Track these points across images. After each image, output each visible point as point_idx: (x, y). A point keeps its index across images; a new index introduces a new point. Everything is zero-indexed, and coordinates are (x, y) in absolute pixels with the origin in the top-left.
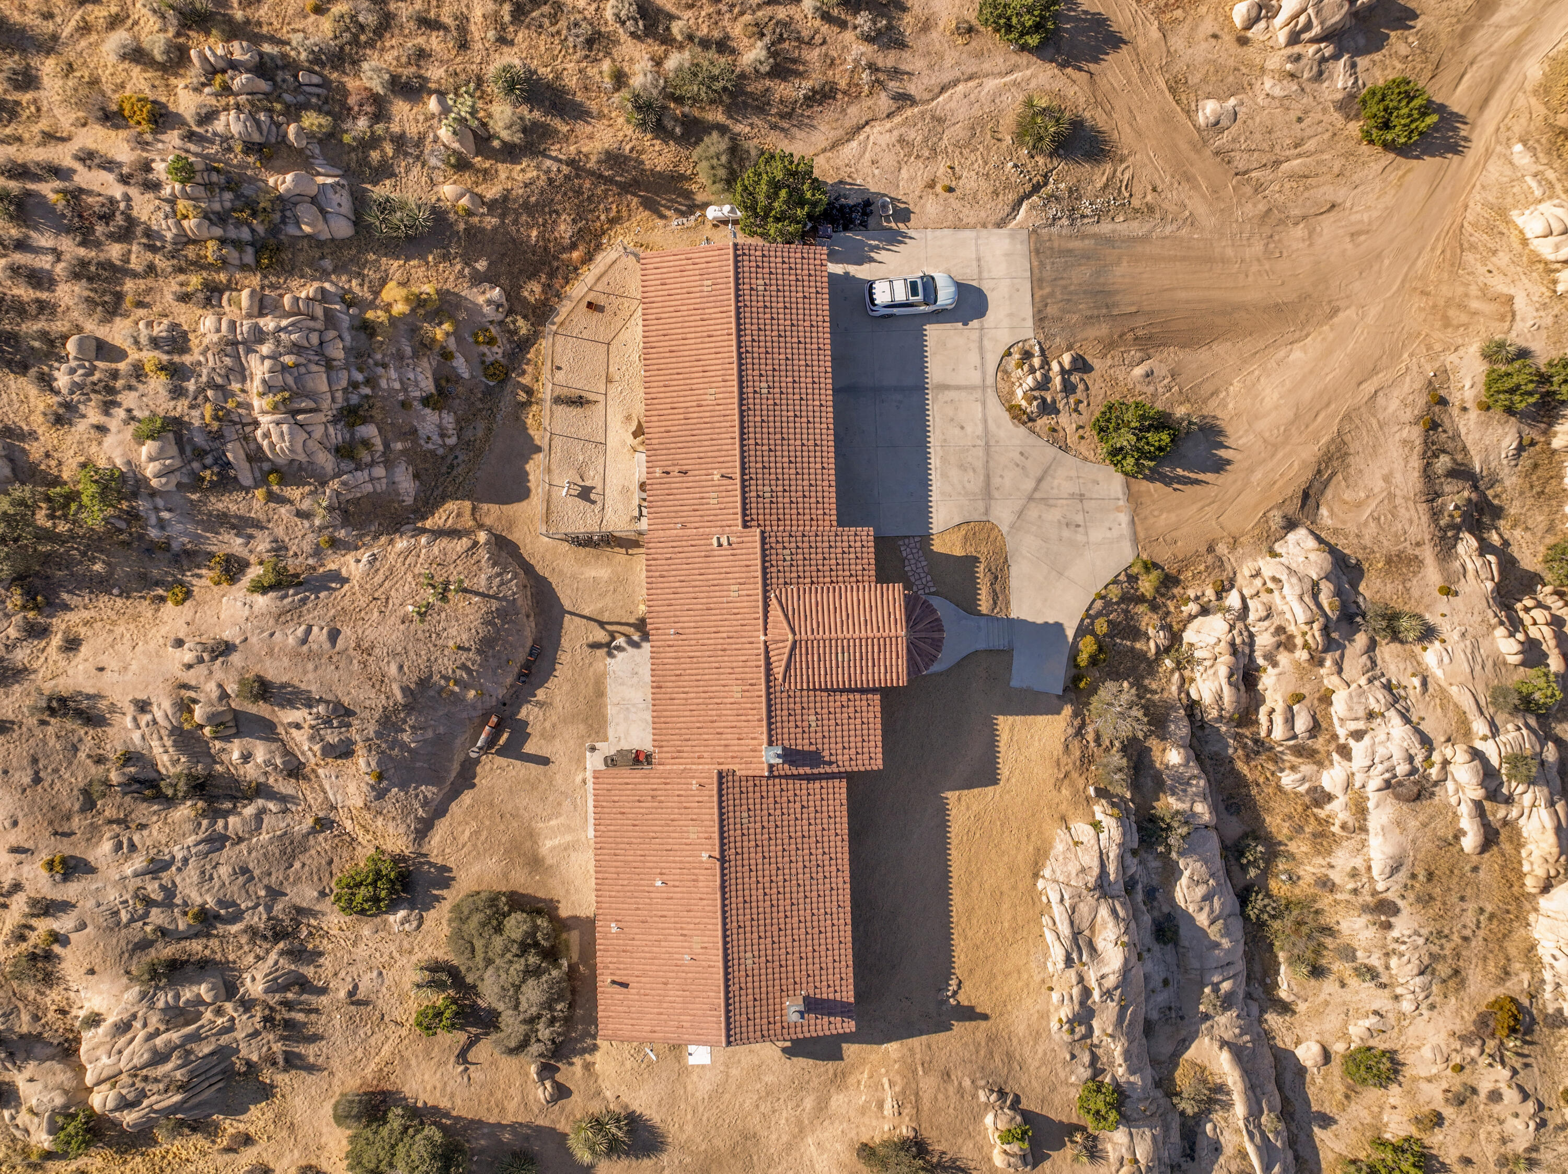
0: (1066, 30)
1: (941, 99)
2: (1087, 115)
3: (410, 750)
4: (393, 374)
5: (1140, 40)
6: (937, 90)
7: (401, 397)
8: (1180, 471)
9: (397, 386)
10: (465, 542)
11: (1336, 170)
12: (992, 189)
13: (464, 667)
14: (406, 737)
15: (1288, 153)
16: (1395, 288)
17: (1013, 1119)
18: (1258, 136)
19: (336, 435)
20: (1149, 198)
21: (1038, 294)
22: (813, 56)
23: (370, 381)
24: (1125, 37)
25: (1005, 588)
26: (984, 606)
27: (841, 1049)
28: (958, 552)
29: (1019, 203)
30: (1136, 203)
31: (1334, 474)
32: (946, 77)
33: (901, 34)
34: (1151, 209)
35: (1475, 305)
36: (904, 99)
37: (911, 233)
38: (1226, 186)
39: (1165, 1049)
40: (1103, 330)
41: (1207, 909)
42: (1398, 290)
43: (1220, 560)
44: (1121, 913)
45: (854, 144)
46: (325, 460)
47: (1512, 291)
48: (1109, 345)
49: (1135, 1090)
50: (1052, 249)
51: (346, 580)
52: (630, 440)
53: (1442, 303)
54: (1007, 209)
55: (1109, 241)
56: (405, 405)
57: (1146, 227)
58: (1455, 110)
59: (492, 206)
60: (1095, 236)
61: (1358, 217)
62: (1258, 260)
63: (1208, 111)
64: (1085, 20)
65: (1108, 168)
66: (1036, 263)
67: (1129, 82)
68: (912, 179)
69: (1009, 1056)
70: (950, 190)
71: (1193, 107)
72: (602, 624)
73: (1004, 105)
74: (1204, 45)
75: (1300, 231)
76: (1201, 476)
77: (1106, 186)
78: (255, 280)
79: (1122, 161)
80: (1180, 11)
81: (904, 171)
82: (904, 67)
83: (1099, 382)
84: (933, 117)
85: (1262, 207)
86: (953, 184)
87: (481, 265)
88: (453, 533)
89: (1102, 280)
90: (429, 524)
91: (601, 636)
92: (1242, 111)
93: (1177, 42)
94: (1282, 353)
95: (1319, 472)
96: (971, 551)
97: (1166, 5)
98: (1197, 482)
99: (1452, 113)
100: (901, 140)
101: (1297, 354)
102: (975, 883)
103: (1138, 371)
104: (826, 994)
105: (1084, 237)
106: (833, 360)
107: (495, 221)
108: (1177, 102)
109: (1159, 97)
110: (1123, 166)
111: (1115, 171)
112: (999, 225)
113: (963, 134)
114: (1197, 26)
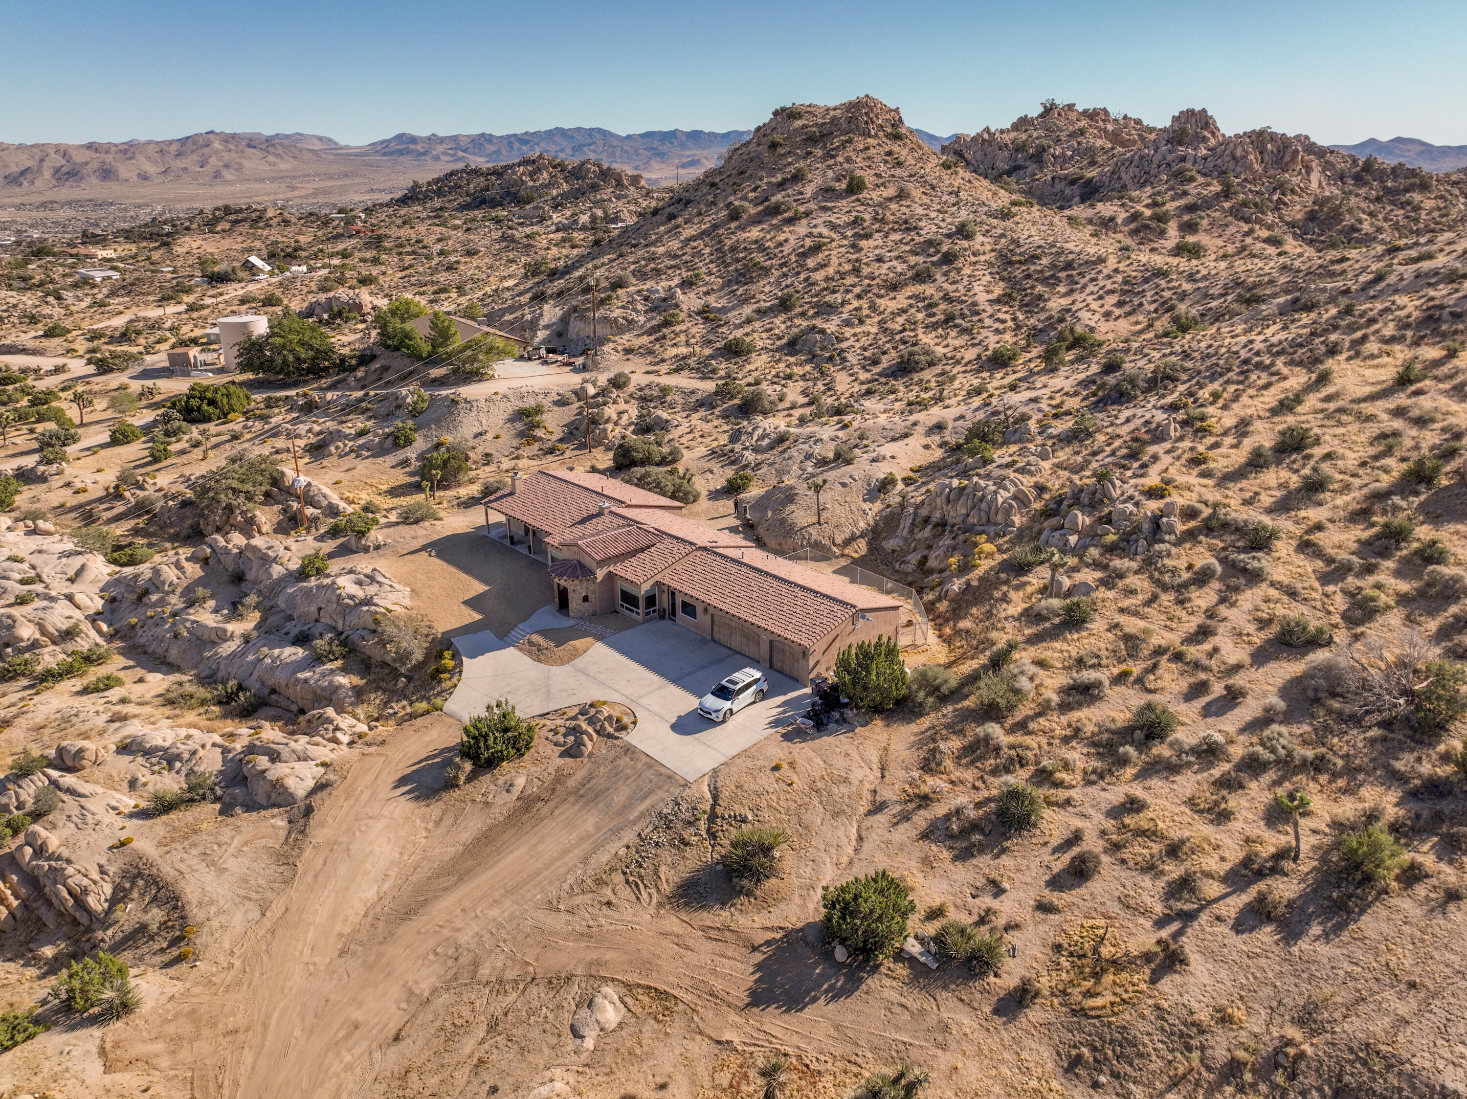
0: (816, 965)
1: (854, 831)
2: (725, 914)
3: (772, 498)
5: (737, 1019)
11: (414, 1076)
12: (746, 787)
14: (778, 495)
15: (486, 1046)
16: (275, 1016)
18: (535, 1034)
20: (608, 892)
22: (969, 775)
24: (755, 1010)
26: (535, 638)
29: (715, 797)
30: (618, 878)
31: (284, 844)
32: (867, 847)
33: (935, 841)
34: (600, 882)
35: (159, 1047)
36: (878, 808)
37: (773, 729)
38: (537, 961)
40: (571, 783)
42: (269, 1018)
45: (875, 760)
47: (108, 1079)
48: (559, 778)
50: (660, 788)
51: (865, 502)
53: (206, 1032)
54: (720, 785)
55: (616, 832)
57: (593, 864)
59: (1005, 594)
60: (634, 822)
61: (357, 1051)
62: (459, 930)
63: (609, 1008)
64: (807, 993)
65: (667, 889)
66: (663, 770)
67: (714, 972)
68: (809, 760)
69: (381, 555)
70: (776, 768)
71: (629, 1000)
73: (802, 865)
74: (668, 1068)
75: (424, 987)
76: (416, 768)
77: (656, 872)
79: (660, 905)
80: (725, 1083)
83: (549, 752)
84: (844, 812)
85: (484, 972)
86: (777, 774)
87: (975, 582)
89: (601, 805)
90: (864, 541)
92: (570, 1043)
94: (387, 886)
97: (746, 1076)
98: (420, 763)
100: (846, 781)
101: (370, 893)
103: (521, 781)
105: (642, 815)
107: (997, 596)
108: (649, 987)
109: (672, 979)
110: (654, 901)
111: (658, 890)
112: (715, 771)
113: (808, 817)
114: (693, 1083)
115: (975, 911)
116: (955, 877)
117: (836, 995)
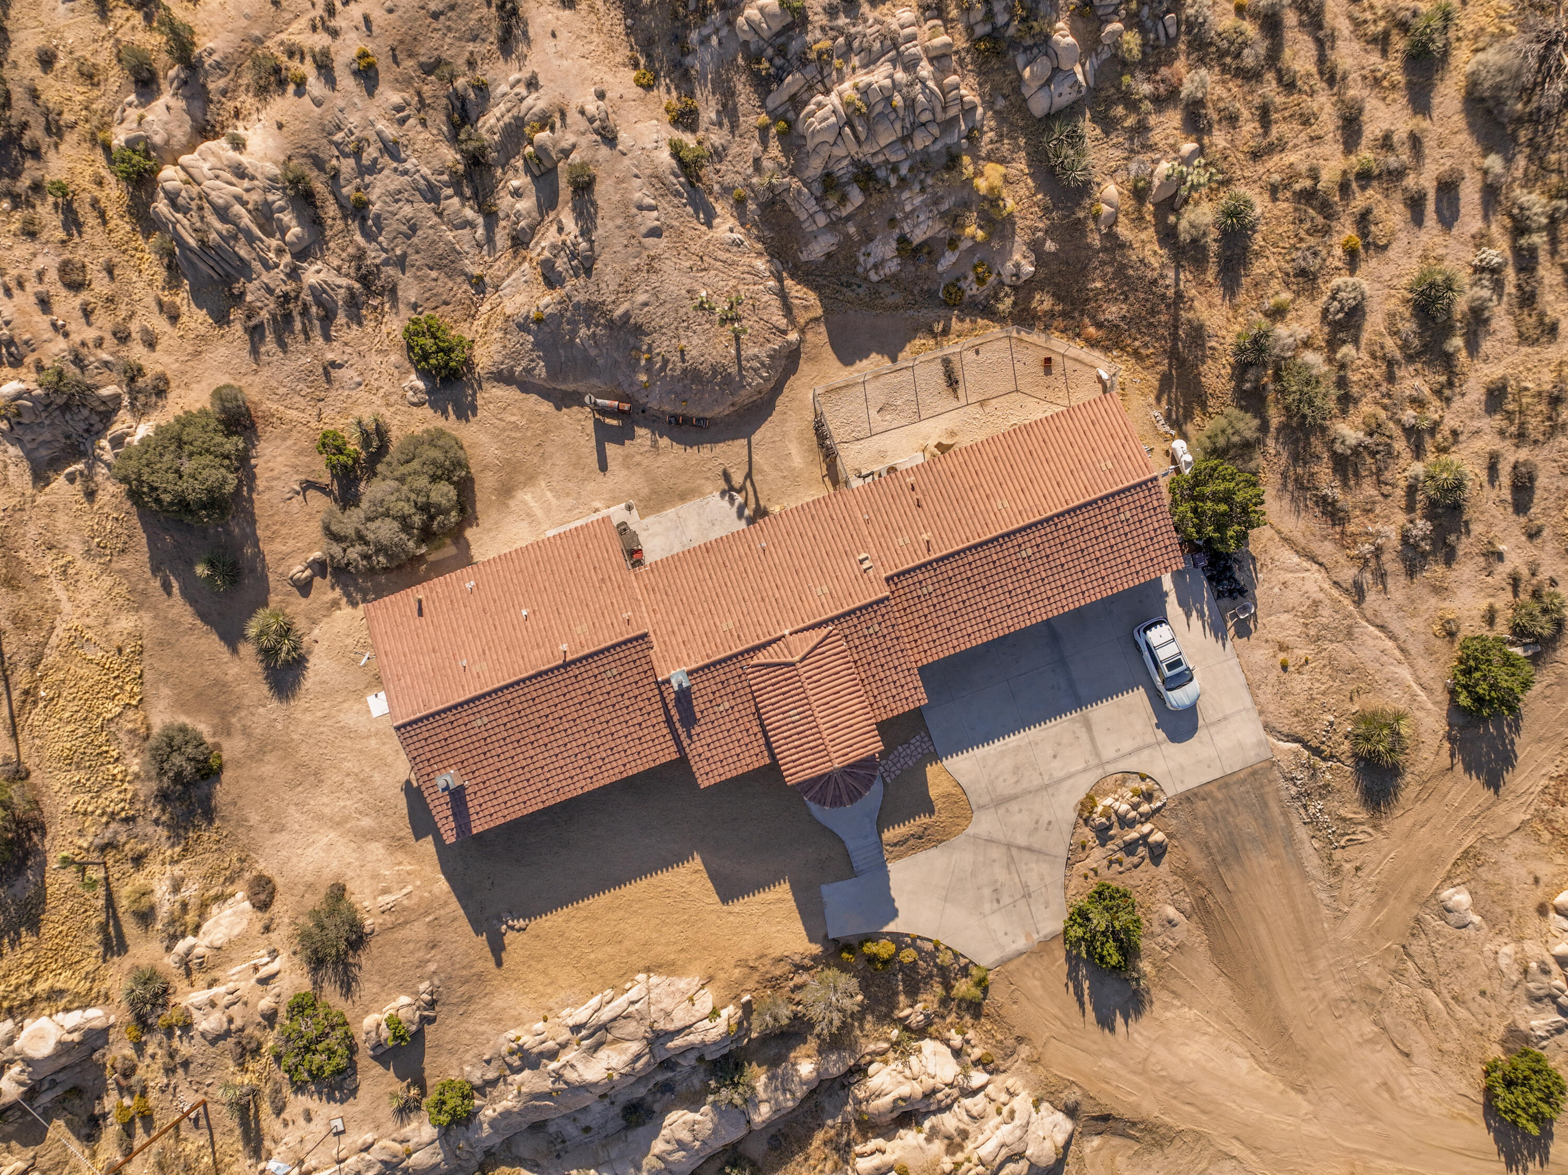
0: (1487, 729)
1: (1371, 628)
2: (1408, 778)
3: (572, 340)
4: (918, 201)
5: (1504, 806)
6: (1378, 622)
7: (899, 215)
8: (1086, 985)
9: (908, 208)
10: (782, 322)
11: (1445, 1046)
12: (1300, 708)
13: (666, 362)
14: (583, 331)
15: (1445, 992)
16: (1346, 1144)
17: (412, 1022)
18: (1450, 956)
19: (842, 169)
20: (1347, 866)
21: (1212, 788)
22: (1369, 489)
23: (904, 183)
24: (1501, 791)
25: (914, 849)
26: (889, 835)
27: (426, 835)
28: (933, 793)
29: (1297, 740)
30: (1338, 855)
31: (1137, 1140)
32: (1395, 627)
33: (1422, 568)
34: (1337, 872)
36: (1358, 592)
37: (1229, 644)
38: (1388, 940)
39: (524, 1149)
40: (1200, 863)
41: (669, 1147)
42: (1347, 1148)
43: (1013, 1053)
44: (639, 1065)
45: (1296, 559)
46: (815, 167)
48: (1186, 874)
49: (476, 1132)
50: (1262, 786)
51: (710, 226)
52: (932, 443)
54: (1285, 730)
55: (1290, 840)
56: (892, 221)
57: (1317, 873)
58: (1552, 1150)
59: (1111, 236)
60: (1290, 825)
61: (1405, 1084)
62: (1324, 996)
63: (1457, 898)
64: (1504, 745)
65: (1363, 816)
66: (1242, 775)
67: (1457, 809)
68: (1282, 627)
69: (470, 1000)
70: (1285, 668)
71: (1458, 881)
72: (749, 475)
73: (1388, 692)
74: (1523, 872)
75: (1369, 1029)
76: (1089, 1007)
77: (1344, 820)
78: (962, 43)
79: (1374, 827)
80: (1549, 836)
81: (1286, 616)
82: (1390, 581)
83: (1146, 877)
84: (1350, 627)
85: (1380, 983)
86: (1291, 669)
87: (1050, 246)
88: (787, 309)
89: (1249, 846)
90: (789, 283)
91: (738, 479)
92: (1470, 932)
93: (1516, 844)
94: (1239, 1049)
95: (1134, 1124)
96: (938, 805)
97: (1550, 821)
98: (1082, 1005)
99: (1546, 1147)
100: (1316, 604)
101: (1244, 1065)
102: (621, 913)
103: (1171, 912)
104: (472, 805)
105: (1285, 814)
106: (1077, 610)
107: (1097, 243)
108: (1455, 864)
109: (1453, 844)
110: (1370, 830)
111: (1362, 824)
112: (1267, 727)
113: (1344, 662)
114: (1541, 859)
115: (1504, 584)
116: (1465, 577)
117: (1516, 728)
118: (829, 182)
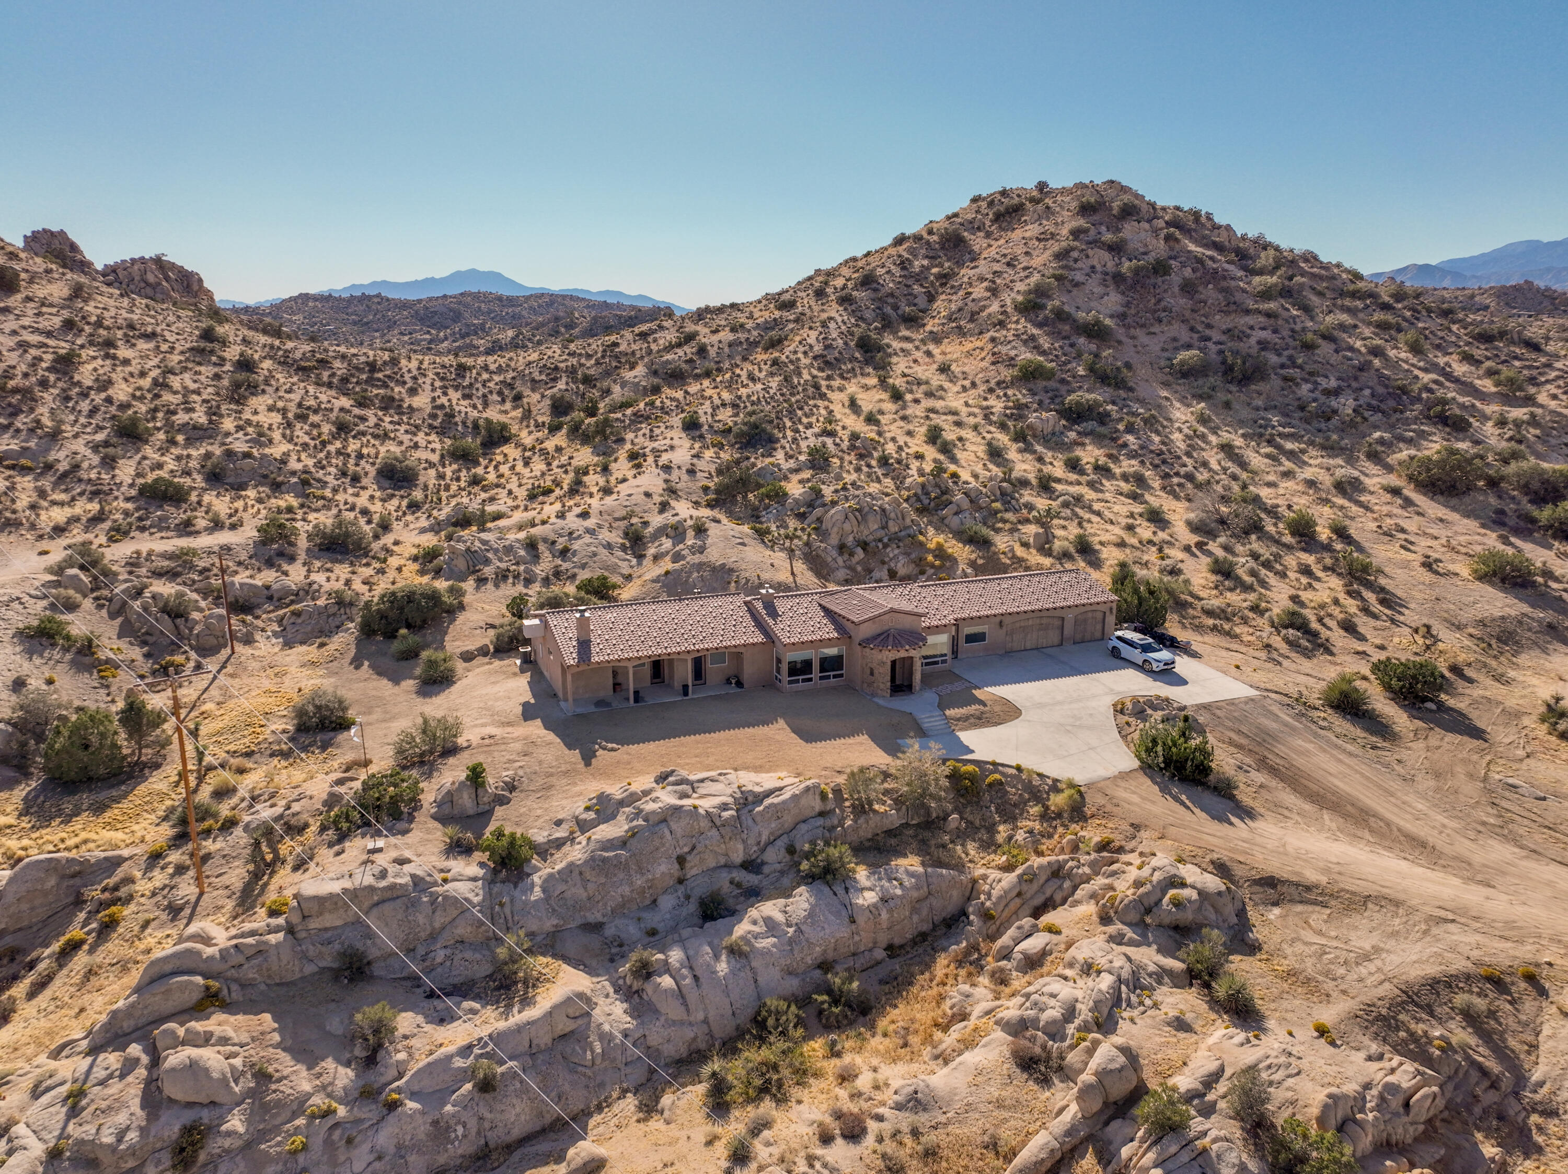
3: (687, 580)
8: (1184, 797)
14: (695, 575)
19: (850, 540)
20: (1387, 758)
23: (886, 546)
25: (976, 726)
26: (950, 713)
28: (982, 699)
29: (1276, 693)
38: (1472, 798)
41: (756, 929)
46: (834, 540)
49: (524, 892)
54: (1262, 687)
56: (883, 563)
57: (1359, 754)
59: (1014, 556)
60: (1307, 726)
70: (1239, 669)
76: (1197, 811)
82: (1294, 659)
86: (1245, 670)
87: (980, 562)
95: (1308, 888)
96: (989, 703)
98: (1188, 808)
104: (594, 650)
105: (1298, 721)
118: (842, 548)
